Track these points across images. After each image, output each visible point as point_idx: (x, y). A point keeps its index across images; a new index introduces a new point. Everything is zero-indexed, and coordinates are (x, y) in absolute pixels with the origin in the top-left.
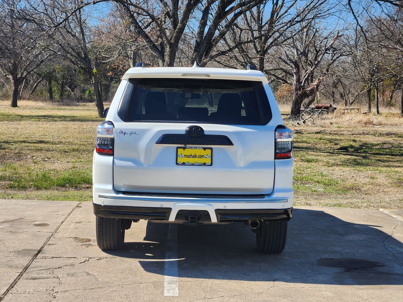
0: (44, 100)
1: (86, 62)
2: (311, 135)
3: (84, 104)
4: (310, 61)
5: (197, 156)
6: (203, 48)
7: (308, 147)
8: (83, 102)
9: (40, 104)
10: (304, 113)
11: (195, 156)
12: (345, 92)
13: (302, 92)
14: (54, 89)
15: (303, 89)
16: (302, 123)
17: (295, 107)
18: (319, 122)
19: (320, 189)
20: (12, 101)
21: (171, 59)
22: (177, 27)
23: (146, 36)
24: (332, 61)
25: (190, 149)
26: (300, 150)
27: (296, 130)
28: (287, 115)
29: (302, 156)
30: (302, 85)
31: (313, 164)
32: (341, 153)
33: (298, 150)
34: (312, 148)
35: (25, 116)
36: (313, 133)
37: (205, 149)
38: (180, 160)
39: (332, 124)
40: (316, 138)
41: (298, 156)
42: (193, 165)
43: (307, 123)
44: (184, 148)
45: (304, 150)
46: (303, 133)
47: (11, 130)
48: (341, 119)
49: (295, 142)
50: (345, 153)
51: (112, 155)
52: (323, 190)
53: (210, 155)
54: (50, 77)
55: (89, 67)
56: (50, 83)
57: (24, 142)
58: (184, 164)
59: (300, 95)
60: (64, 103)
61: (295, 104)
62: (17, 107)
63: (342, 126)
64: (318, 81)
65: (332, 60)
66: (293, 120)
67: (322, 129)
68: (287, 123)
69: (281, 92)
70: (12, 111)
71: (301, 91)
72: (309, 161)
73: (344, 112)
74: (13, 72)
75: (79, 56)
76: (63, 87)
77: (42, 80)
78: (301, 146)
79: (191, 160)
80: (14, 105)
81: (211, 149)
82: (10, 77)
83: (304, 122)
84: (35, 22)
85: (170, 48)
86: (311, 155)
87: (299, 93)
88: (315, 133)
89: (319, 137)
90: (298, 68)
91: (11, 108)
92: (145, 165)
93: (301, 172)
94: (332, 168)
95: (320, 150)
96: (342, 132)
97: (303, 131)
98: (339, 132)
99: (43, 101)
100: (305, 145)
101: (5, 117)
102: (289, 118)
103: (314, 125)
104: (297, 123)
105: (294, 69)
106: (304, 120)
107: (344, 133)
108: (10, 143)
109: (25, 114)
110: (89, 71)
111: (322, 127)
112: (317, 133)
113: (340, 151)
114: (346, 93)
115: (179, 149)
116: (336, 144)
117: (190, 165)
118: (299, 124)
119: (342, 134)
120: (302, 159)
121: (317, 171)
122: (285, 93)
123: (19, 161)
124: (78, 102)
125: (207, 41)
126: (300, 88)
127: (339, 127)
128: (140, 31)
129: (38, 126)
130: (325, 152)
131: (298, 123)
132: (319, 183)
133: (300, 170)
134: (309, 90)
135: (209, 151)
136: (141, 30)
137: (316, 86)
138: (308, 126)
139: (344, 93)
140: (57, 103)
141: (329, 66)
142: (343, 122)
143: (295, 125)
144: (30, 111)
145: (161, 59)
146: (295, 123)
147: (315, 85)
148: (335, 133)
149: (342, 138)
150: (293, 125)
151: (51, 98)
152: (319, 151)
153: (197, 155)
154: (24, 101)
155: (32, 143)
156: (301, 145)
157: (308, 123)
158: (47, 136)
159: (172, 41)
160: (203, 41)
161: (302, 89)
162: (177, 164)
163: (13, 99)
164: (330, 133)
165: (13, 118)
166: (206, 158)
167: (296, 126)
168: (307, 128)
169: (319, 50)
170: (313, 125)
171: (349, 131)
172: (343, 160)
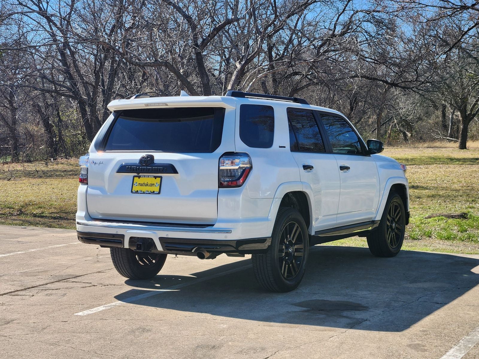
5: (149, 185)
11: (147, 185)
25: (143, 178)
37: (155, 177)
38: (135, 189)
42: (144, 193)
44: (139, 177)
51: (87, 184)
53: (159, 183)
58: (137, 192)
62: (466, 149)
79: (144, 189)
81: (161, 177)
92: (109, 194)
115: (135, 178)
117: (142, 193)
135: (159, 179)
153: (149, 183)
162: (132, 192)
166: (156, 186)
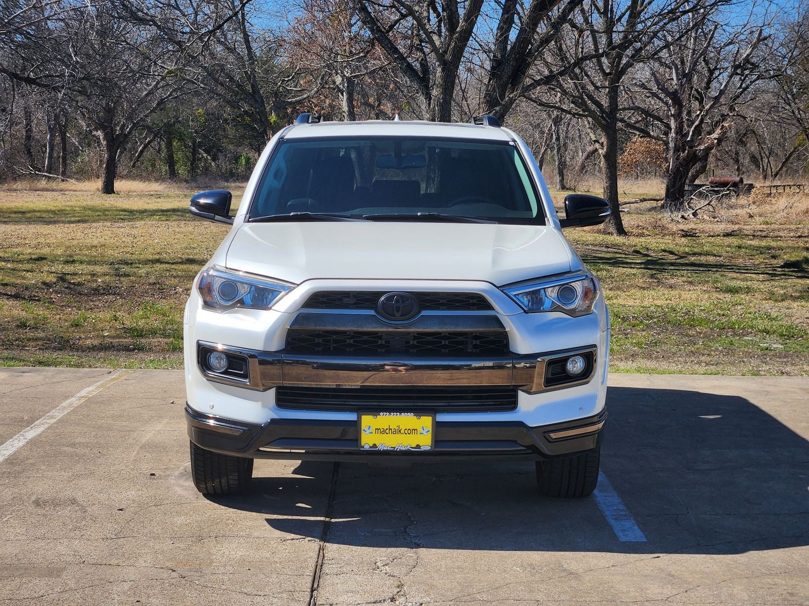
0: (160, 179)
1: (256, 101)
2: (718, 240)
3: (238, 184)
4: (697, 90)
6: (508, 70)
7: (718, 264)
8: (235, 181)
9: (155, 187)
10: (694, 196)
12: (762, 152)
13: (688, 153)
14: (179, 156)
15: (691, 147)
16: (691, 216)
17: (675, 182)
18: (723, 213)
19: (775, 346)
20: (105, 182)
21: (445, 92)
22: (458, 29)
23: (392, 47)
24: (741, 90)
26: (705, 271)
27: (683, 230)
28: (657, 200)
29: (715, 282)
30: (689, 139)
31: (743, 296)
32: (790, 273)
33: (703, 271)
34: (728, 265)
35: (136, 211)
36: (718, 235)
39: (752, 217)
40: (729, 246)
41: (708, 282)
43: (700, 216)
45: (714, 269)
46: (699, 237)
47: (124, 239)
48: (768, 207)
49: (690, 255)
50: (799, 274)
52: (782, 347)
54: (169, 132)
55: (262, 112)
56: (169, 145)
57: (158, 261)
59: (684, 159)
60: (199, 184)
61: (675, 178)
62: (114, 193)
63: (773, 221)
64: (720, 132)
65: (740, 87)
66: (671, 210)
67: (736, 227)
68: (660, 216)
69: (631, 155)
70: (107, 202)
71: (686, 152)
72: (733, 291)
73: (769, 192)
74: (105, 125)
75: (242, 90)
76: (195, 152)
77: (154, 138)
78: (704, 262)
80: (109, 189)
82: (100, 134)
83: (695, 214)
84: (155, 24)
85: (443, 70)
86: (733, 280)
87: (681, 155)
88: (724, 236)
89: (736, 244)
90: (679, 105)
91: (103, 195)
93: (726, 312)
94: (785, 304)
95: (746, 269)
96: (777, 233)
97: (697, 231)
98: (770, 232)
99: (157, 180)
100: (711, 259)
101: (99, 213)
102: (663, 207)
103: (716, 220)
104: (680, 216)
105: (671, 108)
106: (696, 209)
107: (781, 234)
108: (132, 264)
109: (135, 208)
110: (261, 120)
111: (733, 223)
112: (727, 235)
113: (786, 270)
114: (763, 155)
116: (774, 257)
118: (686, 219)
119: (777, 237)
120: (717, 288)
121: (756, 310)
122: (639, 157)
123: (164, 298)
124: (227, 181)
125: (516, 56)
126: (684, 146)
127: (767, 222)
128: (381, 38)
129: (171, 230)
130: (759, 274)
131: (683, 217)
132: (768, 333)
133: (721, 308)
134: (702, 149)
136: (381, 36)
137: (716, 141)
138: (704, 221)
139: (760, 153)
140: (184, 184)
141: (735, 100)
142: (775, 212)
143: (678, 219)
144: (143, 200)
145: (423, 94)
146: (677, 216)
147: (715, 139)
148: (764, 234)
149: (780, 244)
150: (672, 220)
151: (173, 175)
152: (746, 271)
154: (123, 181)
155: (173, 264)
156: (703, 259)
157: (702, 216)
158: (197, 250)
159: (448, 57)
160: (508, 56)
161: (689, 147)
163: (106, 178)
164: (753, 236)
165: (117, 215)
167: (678, 221)
168: (704, 225)
169: (716, 69)
170: (713, 219)
171: (790, 230)
172: (799, 287)
